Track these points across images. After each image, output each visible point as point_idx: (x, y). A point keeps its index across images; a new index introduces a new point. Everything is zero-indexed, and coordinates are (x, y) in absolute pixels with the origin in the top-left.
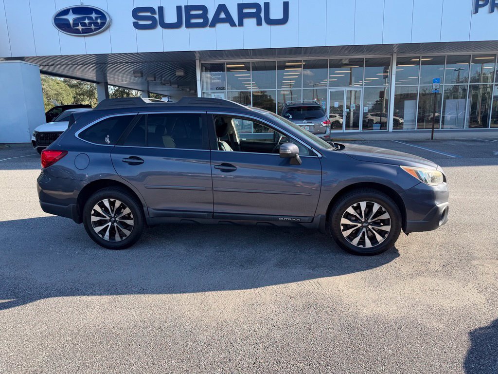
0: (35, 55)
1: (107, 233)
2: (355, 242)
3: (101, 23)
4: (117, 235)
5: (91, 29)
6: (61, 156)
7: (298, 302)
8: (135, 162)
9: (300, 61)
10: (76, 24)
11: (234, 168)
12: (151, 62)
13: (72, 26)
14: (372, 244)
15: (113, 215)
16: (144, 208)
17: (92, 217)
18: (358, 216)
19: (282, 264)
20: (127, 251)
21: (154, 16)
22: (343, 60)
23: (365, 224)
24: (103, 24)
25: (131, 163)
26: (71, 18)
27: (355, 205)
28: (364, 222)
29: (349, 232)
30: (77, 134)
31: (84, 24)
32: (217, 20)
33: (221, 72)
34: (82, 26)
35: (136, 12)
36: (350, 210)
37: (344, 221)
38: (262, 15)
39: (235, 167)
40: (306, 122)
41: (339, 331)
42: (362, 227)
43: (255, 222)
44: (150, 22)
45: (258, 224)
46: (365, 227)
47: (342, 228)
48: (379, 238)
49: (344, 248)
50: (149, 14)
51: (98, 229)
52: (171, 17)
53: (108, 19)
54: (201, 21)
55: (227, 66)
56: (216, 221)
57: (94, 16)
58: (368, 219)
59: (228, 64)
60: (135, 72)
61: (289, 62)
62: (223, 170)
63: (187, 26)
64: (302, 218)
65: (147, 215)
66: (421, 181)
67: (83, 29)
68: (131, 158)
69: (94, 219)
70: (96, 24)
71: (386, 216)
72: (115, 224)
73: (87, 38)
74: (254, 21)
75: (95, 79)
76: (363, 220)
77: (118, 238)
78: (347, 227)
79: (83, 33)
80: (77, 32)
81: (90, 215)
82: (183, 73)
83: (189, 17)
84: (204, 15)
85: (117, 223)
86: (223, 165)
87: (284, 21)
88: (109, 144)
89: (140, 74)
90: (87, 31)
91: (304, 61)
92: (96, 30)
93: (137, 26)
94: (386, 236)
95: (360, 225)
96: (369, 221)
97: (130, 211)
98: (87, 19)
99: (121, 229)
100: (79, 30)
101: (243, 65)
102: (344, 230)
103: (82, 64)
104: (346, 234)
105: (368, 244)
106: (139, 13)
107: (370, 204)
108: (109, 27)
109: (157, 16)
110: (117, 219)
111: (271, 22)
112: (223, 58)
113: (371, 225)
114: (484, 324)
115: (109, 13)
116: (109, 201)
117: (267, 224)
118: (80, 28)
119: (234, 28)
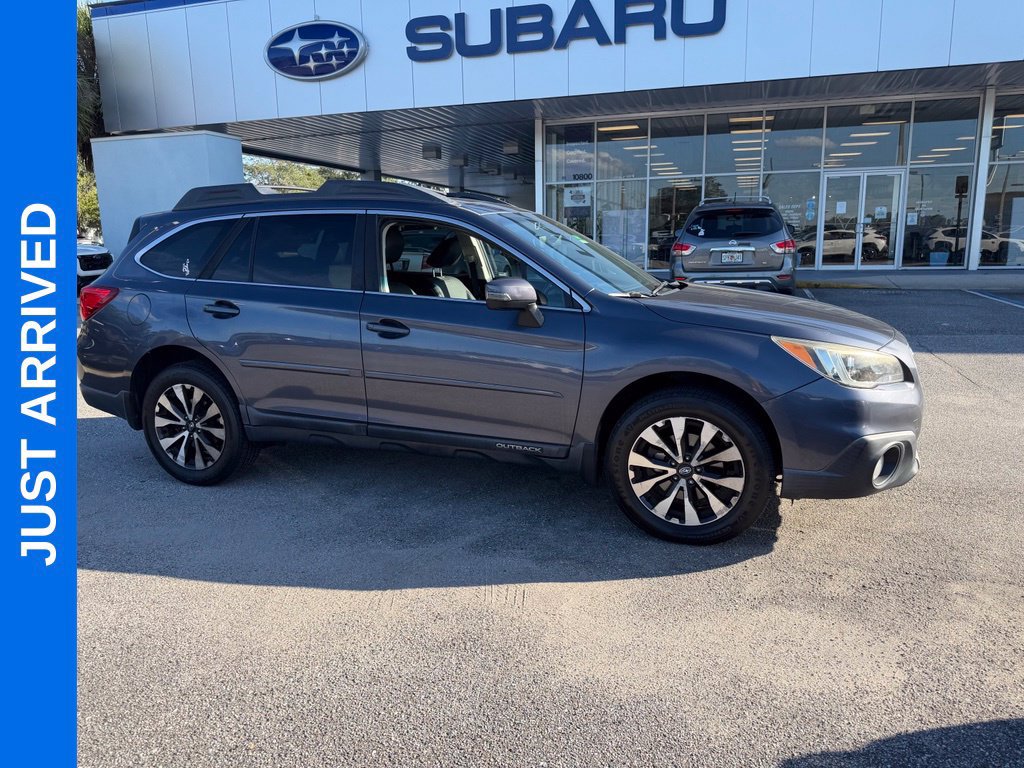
0: (235, 121)
1: (182, 451)
2: (662, 508)
3: (349, 53)
4: (198, 458)
5: (332, 65)
7: (439, 631)
8: (224, 312)
9: (760, 114)
10: (304, 59)
11: (406, 331)
12: (467, 125)
13: (297, 62)
14: (701, 518)
15: (190, 417)
16: (240, 406)
17: (157, 418)
18: (667, 450)
19: (488, 545)
20: (214, 489)
21: (448, 33)
22: (862, 108)
23: (687, 471)
24: (353, 54)
25: (218, 316)
26: (296, 46)
27: (660, 424)
28: (682, 465)
29: (648, 485)
30: (138, 257)
31: (318, 58)
32: (571, 33)
33: (587, 143)
34: (315, 61)
35: (413, 29)
36: (650, 435)
37: (636, 459)
38: (668, 17)
39: (406, 328)
40: (735, 243)
41: (473, 707)
42: (678, 476)
43: (451, 449)
44: (438, 46)
45: (459, 453)
46: (684, 476)
47: (631, 475)
48: (716, 505)
49: (637, 521)
50: (438, 30)
51: (166, 443)
52: (479, 33)
53: (361, 45)
54: (538, 37)
55: (601, 129)
56: (376, 442)
57: (336, 39)
58: (690, 460)
59: (601, 124)
60: (425, 149)
61: (737, 115)
62: (384, 335)
63: (511, 50)
64: (545, 447)
65: (246, 422)
66: (822, 374)
67: (316, 67)
68: (219, 304)
69: (160, 422)
70: (340, 55)
71: (733, 454)
72: (196, 436)
73: (324, 84)
74: (648, 30)
75: (356, 164)
76: (680, 461)
77: (199, 464)
78: (643, 474)
79: (317, 74)
80: (307, 72)
81: (153, 414)
82: (517, 148)
83: (515, 30)
84: (546, 26)
85: (198, 433)
86: (385, 322)
87: (715, 26)
88: (187, 277)
89: (434, 153)
90: (324, 71)
91: (769, 113)
92: (340, 66)
93: (414, 55)
94: (734, 501)
95: (672, 471)
96: (694, 463)
97: (218, 411)
98: (323, 48)
99: (205, 445)
100: (309, 68)
101: (636, 127)
102: (636, 481)
103: (323, 135)
104: (641, 489)
105: (692, 517)
106: (418, 29)
107: (697, 424)
108: (363, 60)
109: (452, 34)
110: (198, 425)
111: (685, 31)
112: (590, 114)
113: (698, 473)
114: (846, 744)
115: (365, 33)
116: (184, 388)
117: (476, 455)
118: (312, 64)
119: (606, 49)
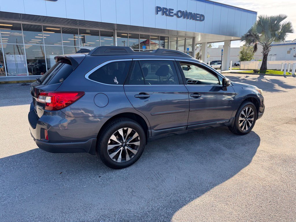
1: (120, 156)
2: (243, 128)
6: (79, 97)
8: (144, 97)
11: (200, 95)
14: (248, 128)
15: (125, 141)
16: (149, 130)
27: (244, 110)
29: (241, 124)
30: (87, 76)
37: (240, 119)
43: (205, 127)
47: (239, 122)
51: (112, 155)
56: (187, 131)
62: (195, 97)
69: (110, 147)
72: (126, 148)
77: (128, 158)
81: (107, 145)
86: (194, 94)
88: (118, 84)
97: (138, 135)
99: (131, 150)
110: (128, 143)
116: (123, 130)
